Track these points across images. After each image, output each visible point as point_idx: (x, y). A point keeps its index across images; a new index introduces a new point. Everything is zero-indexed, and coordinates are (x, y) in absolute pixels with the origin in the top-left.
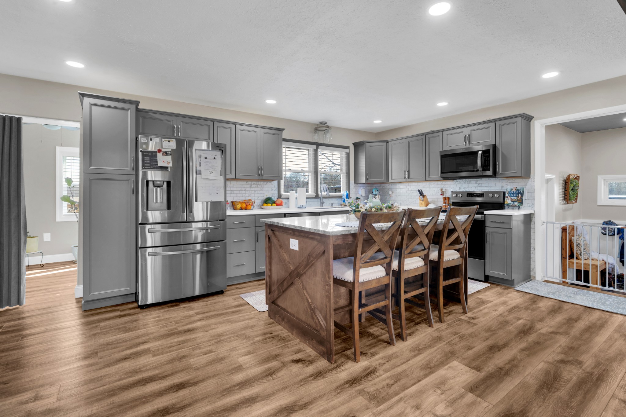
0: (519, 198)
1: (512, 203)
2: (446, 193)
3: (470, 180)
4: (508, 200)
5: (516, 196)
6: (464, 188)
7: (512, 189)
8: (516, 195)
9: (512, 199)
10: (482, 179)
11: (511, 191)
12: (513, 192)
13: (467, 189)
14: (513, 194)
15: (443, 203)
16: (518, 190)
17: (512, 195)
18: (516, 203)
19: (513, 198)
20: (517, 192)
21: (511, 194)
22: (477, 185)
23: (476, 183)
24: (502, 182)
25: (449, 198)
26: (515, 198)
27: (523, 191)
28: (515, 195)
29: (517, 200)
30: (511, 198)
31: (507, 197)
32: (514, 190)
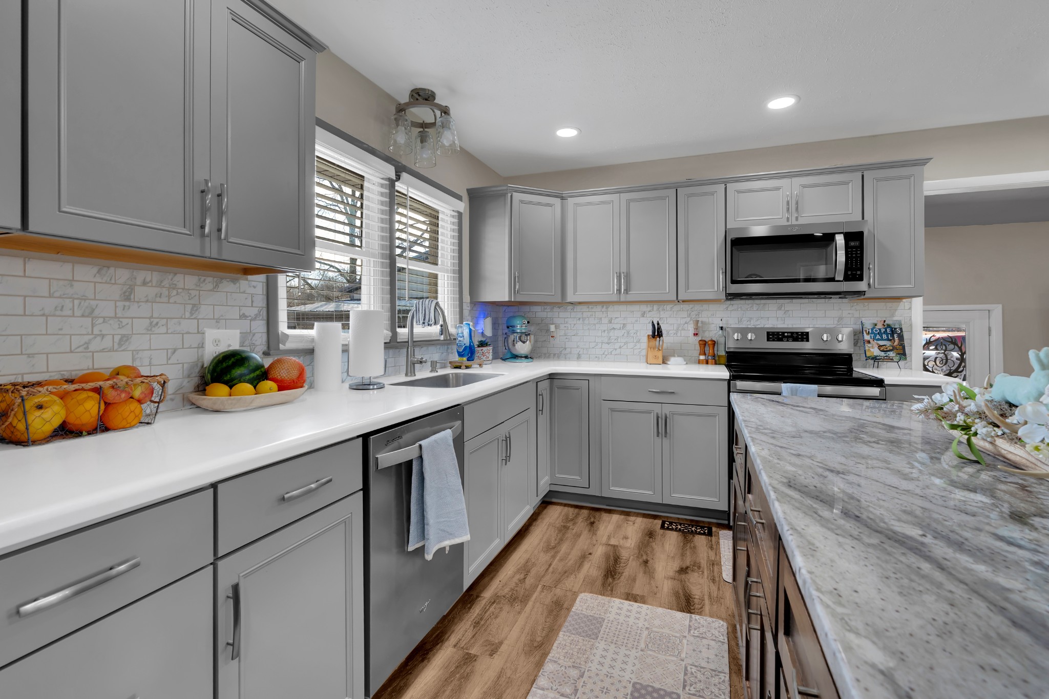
0: (896, 343)
1: (883, 354)
2: (704, 332)
3: (763, 301)
4: (873, 347)
5: (888, 340)
6: (750, 319)
7: (876, 325)
8: (887, 336)
9: (880, 346)
10: (794, 301)
11: (874, 328)
12: (880, 330)
13: (758, 323)
14: (880, 333)
15: (700, 354)
16: (889, 326)
17: (878, 337)
18: (891, 354)
19: (881, 343)
20: (888, 330)
21: (875, 335)
22: (780, 313)
23: (780, 308)
24: (840, 309)
25: (714, 343)
26: (888, 343)
27: (901, 329)
28: (885, 336)
29: (891, 348)
30: (878, 344)
31: (869, 342)
32: (880, 326)
